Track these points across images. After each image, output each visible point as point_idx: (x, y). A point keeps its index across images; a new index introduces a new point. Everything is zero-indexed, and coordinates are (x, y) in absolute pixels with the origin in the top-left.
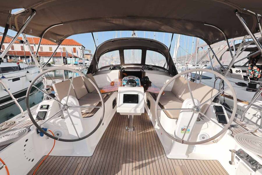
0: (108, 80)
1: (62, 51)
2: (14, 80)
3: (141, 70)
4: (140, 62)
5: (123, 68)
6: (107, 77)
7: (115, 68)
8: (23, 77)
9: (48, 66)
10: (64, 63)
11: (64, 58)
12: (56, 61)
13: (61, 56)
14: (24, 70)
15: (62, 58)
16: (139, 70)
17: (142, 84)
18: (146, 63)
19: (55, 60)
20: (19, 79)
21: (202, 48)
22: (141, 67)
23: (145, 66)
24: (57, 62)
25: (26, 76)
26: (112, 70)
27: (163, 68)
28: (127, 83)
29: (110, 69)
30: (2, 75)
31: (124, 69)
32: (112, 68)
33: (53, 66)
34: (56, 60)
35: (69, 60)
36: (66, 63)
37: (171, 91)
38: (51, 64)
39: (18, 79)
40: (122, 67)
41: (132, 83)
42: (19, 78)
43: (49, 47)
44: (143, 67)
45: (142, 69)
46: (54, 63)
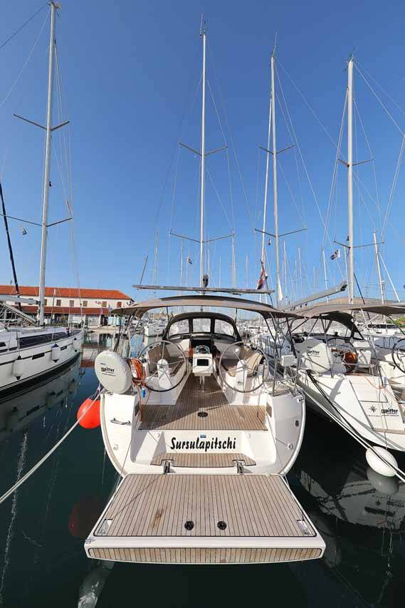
0: (181, 349)
4: (209, 331)
5: (193, 337)
8: (70, 344)
10: (101, 323)
11: (103, 316)
17: (211, 352)
18: (215, 332)
22: (210, 335)
23: (214, 334)
24: (92, 323)
26: (182, 338)
27: (233, 337)
28: (200, 351)
34: (90, 319)
35: (111, 320)
36: (105, 323)
40: (191, 336)
41: (203, 351)
42: (67, 346)
44: (212, 336)
45: (212, 338)
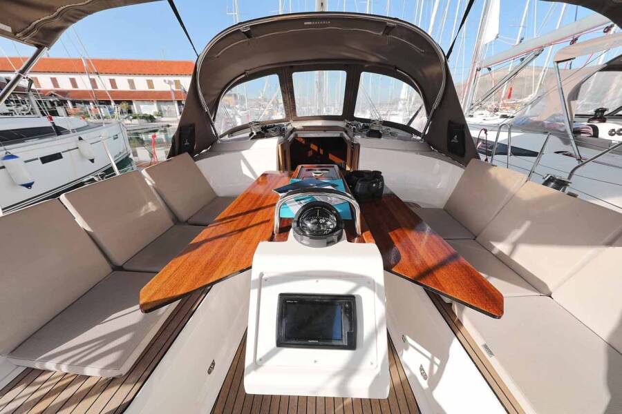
0: (246, 171)
1: (174, 88)
2: (45, 160)
3: (344, 132)
4: (339, 112)
5: (294, 130)
6: (242, 163)
7: (265, 131)
8: (69, 150)
9: (150, 121)
11: (180, 103)
12: (165, 111)
13: (173, 98)
14: (72, 134)
15: (176, 105)
16: (336, 134)
18: (357, 115)
19: (162, 109)
20: (61, 157)
21: (490, 69)
22: (341, 124)
23: (355, 122)
24: (167, 113)
25: (77, 148)
26: (255, 138)
27: (407, 128)
29: (250, 135)
30: (5, 149)
31: (297, 132)
32: (257, 133)
33: (160, 121)
34: (164, 107)
37: (444, 209)
38: (155, 117)
39: (57, 156)
40: (289, 127)
42: (60, 154)
43: (147, 80)
44: (347, 126)
45: (346, 132)
46: (160, 114)
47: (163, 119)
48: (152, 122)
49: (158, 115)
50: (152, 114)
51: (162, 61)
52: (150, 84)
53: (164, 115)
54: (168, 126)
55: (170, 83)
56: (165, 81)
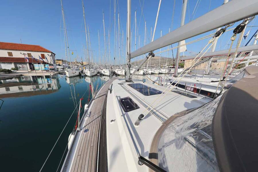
1: (27, 56)
12: (20, 67)
19: (18, 67)
35: (37, 66)
36: (33, 69)
38: (12, 71)
43: (8, 52)
46: (16, 69)
47: (18, 71)
48: (9, 73)
49: (14, 70)
50: (10, 69)
51: (20, 44)
52: (10, 54)
53: (19, 69)
54: (22, 75)
55: (24, 54)
56: (21, 53)
